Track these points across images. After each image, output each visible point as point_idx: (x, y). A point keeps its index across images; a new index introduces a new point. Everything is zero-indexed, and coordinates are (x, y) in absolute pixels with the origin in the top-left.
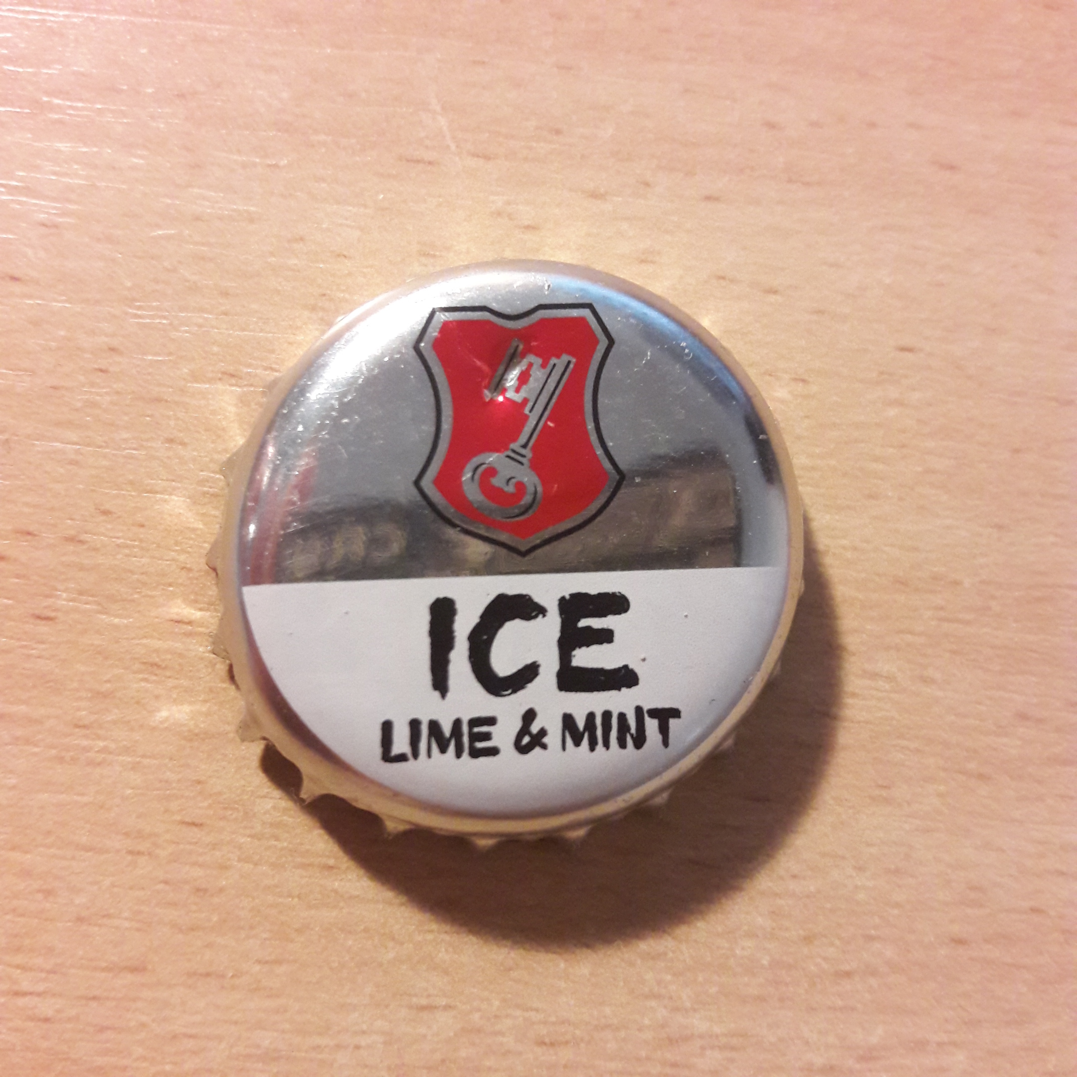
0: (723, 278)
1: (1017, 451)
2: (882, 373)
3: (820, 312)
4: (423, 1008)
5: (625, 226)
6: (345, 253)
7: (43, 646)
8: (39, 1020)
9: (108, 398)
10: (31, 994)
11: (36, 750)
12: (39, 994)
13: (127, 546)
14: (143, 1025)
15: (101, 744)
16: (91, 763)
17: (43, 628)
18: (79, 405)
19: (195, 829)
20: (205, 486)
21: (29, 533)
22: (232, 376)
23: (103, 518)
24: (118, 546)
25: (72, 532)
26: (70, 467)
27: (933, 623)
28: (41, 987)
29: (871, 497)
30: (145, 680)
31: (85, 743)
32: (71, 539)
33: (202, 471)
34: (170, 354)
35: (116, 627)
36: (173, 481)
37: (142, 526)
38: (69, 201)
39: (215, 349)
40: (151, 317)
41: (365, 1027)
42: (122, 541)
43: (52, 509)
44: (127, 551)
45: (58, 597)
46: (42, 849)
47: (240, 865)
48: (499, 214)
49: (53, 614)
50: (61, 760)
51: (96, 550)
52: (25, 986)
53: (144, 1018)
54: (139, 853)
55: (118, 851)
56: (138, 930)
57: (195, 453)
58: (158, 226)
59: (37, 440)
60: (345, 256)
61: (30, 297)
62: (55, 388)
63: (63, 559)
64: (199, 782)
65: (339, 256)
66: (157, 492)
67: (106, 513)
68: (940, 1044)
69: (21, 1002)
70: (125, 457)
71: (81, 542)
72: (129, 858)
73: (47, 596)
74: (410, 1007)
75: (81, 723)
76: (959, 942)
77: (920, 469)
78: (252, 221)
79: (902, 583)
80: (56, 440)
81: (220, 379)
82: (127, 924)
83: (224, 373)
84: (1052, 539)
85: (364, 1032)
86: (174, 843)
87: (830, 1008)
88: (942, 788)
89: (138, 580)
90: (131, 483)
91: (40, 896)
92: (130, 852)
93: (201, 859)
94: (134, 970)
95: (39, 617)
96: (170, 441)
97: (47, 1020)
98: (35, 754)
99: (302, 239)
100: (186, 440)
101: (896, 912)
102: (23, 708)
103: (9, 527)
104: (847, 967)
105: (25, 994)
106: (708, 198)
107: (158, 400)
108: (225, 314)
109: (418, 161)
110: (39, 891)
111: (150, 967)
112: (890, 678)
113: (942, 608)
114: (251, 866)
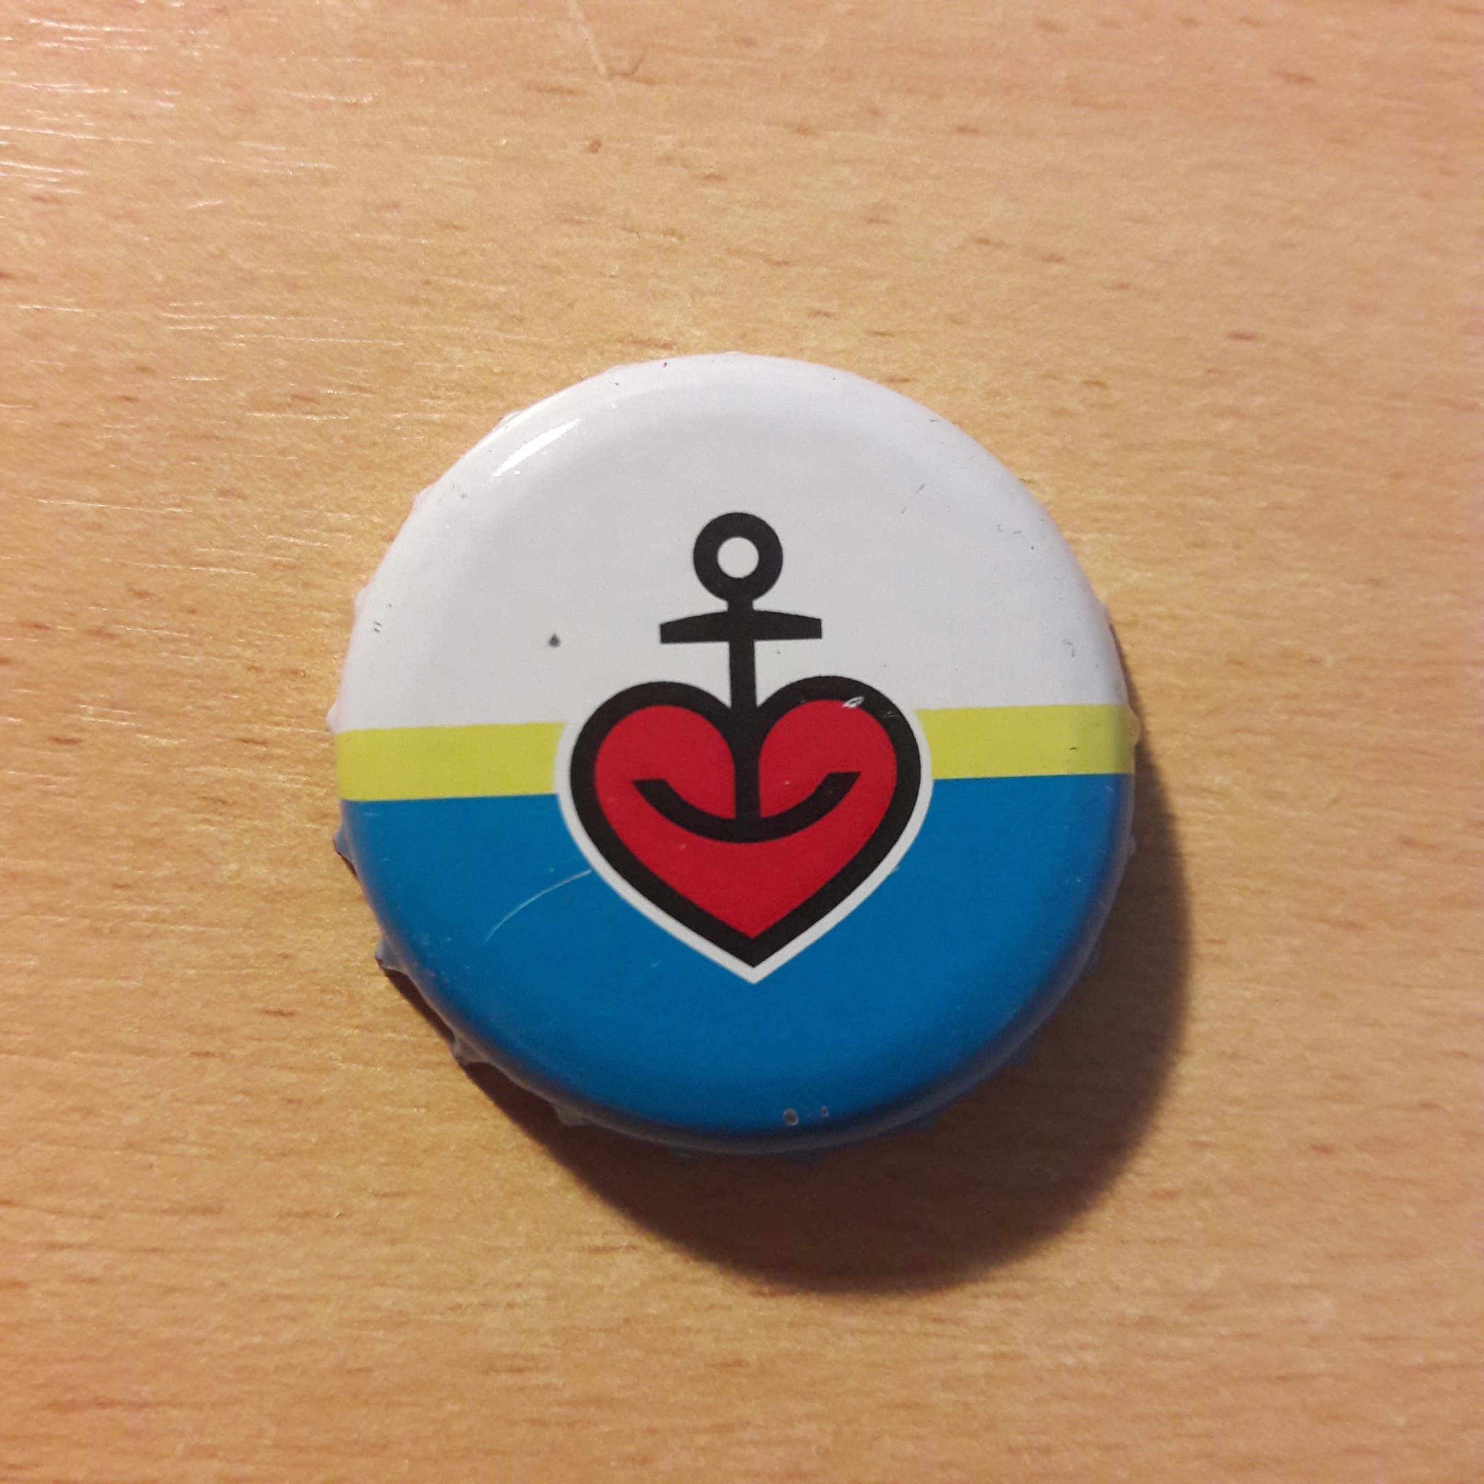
0: (986, 242)
1: (1398, 476)
2: (1209, 371)
3: (1122, 287)
4: (597, 1250)
5: (845, 171)
6: (456, 223)
7: (68, 779)
8: (83, 1281)
9: (139, 437)
10: (70, 1246)
11: (61, 920)
12: (81, 1247)
13: (174, 640)
14: (223, 1284)
15: (150, 909)
16: (139, 936)
17: (65, 756)
18: (99, 447)
19: (283, 1020)
20: (274, 554)
21: (38, 626)
22: (305, 399)
23: (140, 601)
24: (161, 639)
25: (99, 623)
26: (89, 534)
27: (1285, 717)
28: (84, 1238)
29: (1195, 545)
30: (208, 822)
31: (129, 908)
32: (98, 633)
33: (270, 533)
34: (221, 372)
35: (163, 751)
36: (231, 548)
37: (193, 612)
38: (72, 163)
39: (282, 363)
40: (195, 322)
41: (519, 1278)
42: (166, 632)
43: (70, 591)
44: (173, 647)
45: (84, 713)
46: (75, 1053)
47: (344, 1067)
48: (668, 159)
49: (75, 736)
50: (97, 932)
51: (130, 645)
52: (62, 1236)
53: (224, 1275)
54: (207, 1054)
55: (178, 1053)
56: (210, 1157)
57: (260, 510)
58: (197, 195)
59: (45, 498)
60: (456, 227)
61: (25, 300)
62: (65, 425)
63: (88, 659)
64: (286, 957)
65: (447, 226)
66: (213, 565)
67: (141, 594)
68: (1298, 1288)
69: (59, 1257)
70: (163, 517)
71: (112, 636)
72: (195, 1061)
73: (67, 712)
74: (581, 1249)
75: (122, 883)
76: (1324, 1149)
77: (1263, 504)
78: (325, 183)
79: (1239, 663)
80: (69, 496)
81: (290, 405)
82: (194, 1150)
83: (295, 396)
84: (1446, 597)
85: (519, 1286)
86: (254, 1039)
87: (1146, 1241)
88: (1297, 942)
89: (191, 687)
90: (174, 552)
91: (76, 1117)
92: (195, 1054)
93: (292, 1060)
94: (206, 1211)
95: (57, 740)
96: (224, 493)
97: (92, 1281)
98: (61, 926)
99: (396, 205)
100: (247, 492)
101: (1235, 1110)
102: (43, 864)
103: (12, 619)
104: (1168, 1185)
105: (63, 1247)
106: (962, 130)
107: (207, 437)
108: (295, 313)
109: (553, 90)
110: (74, 1109)
111: (228, 1206)
112: (1222, 794)
113: (1295, 697)
114: (361, 1067)
